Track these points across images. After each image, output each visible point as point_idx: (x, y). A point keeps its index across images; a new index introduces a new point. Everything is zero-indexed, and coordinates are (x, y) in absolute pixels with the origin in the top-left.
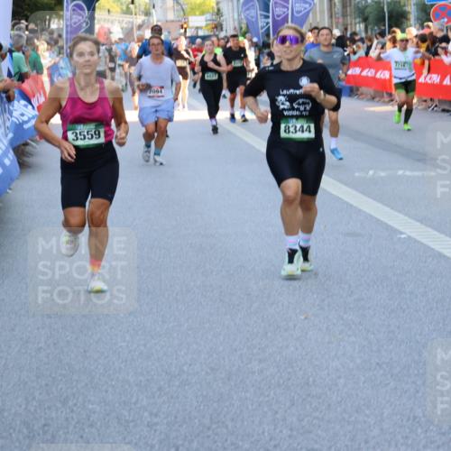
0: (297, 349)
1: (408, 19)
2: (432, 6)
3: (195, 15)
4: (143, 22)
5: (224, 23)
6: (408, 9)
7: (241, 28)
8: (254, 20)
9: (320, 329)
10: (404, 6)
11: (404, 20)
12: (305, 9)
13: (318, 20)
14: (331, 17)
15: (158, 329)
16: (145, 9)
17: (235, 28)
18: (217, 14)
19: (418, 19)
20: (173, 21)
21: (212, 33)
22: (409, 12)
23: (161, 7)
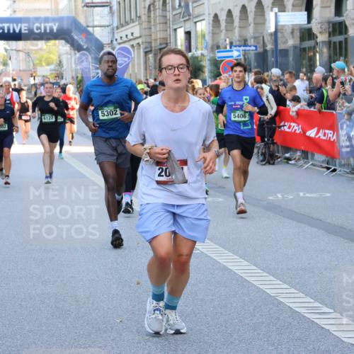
0: (113, 348)
1: (204, 72)
2: (222, 61)
3: (42, 66)
4: (2, 70)
5: (64, 73)
6: (203, 63)
7: (77, 77)
8: (87, 70)
9: (132, 332)
10: (201, 61)
11: (201, 72)
12: (126, 62)
13: (136, 71)
14: (146, 69)
15: (5, 331)
16: (4, 60)
17: (73, 77)
18: (59, 66)
19: (211, 72)
20: (24, 71)
21: (55, 81)
22: (204, 67)
23: (16, 59)
